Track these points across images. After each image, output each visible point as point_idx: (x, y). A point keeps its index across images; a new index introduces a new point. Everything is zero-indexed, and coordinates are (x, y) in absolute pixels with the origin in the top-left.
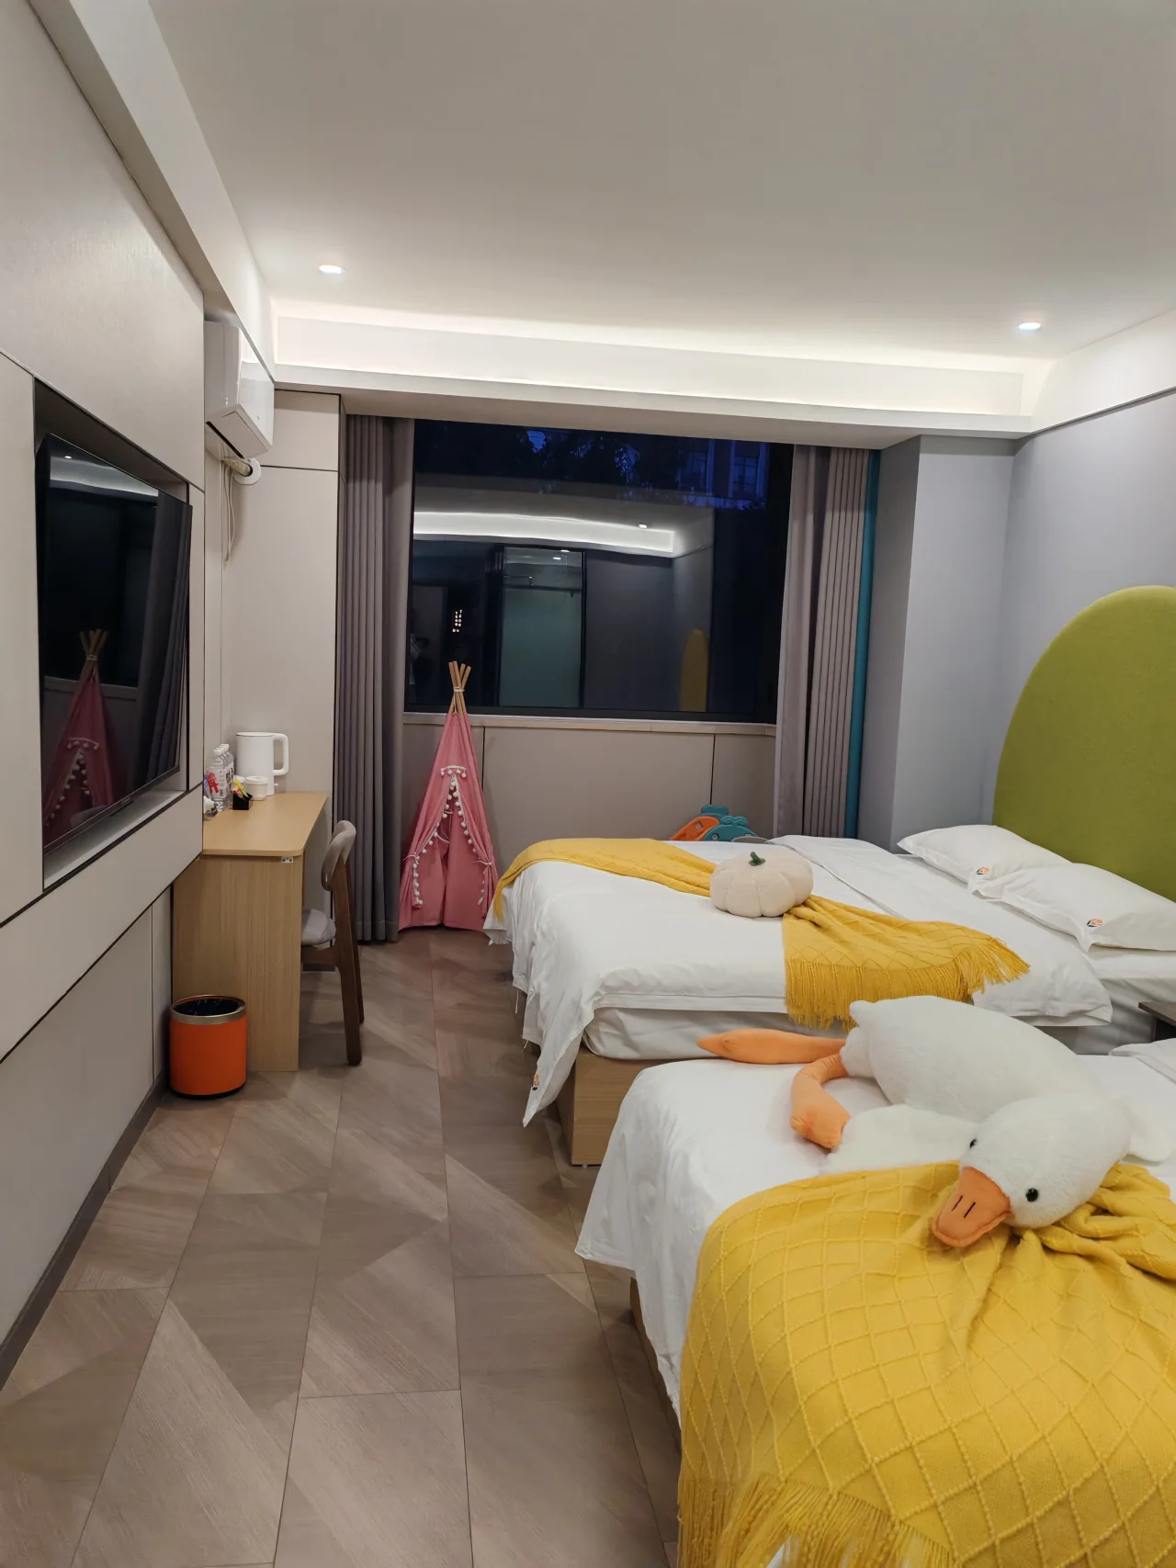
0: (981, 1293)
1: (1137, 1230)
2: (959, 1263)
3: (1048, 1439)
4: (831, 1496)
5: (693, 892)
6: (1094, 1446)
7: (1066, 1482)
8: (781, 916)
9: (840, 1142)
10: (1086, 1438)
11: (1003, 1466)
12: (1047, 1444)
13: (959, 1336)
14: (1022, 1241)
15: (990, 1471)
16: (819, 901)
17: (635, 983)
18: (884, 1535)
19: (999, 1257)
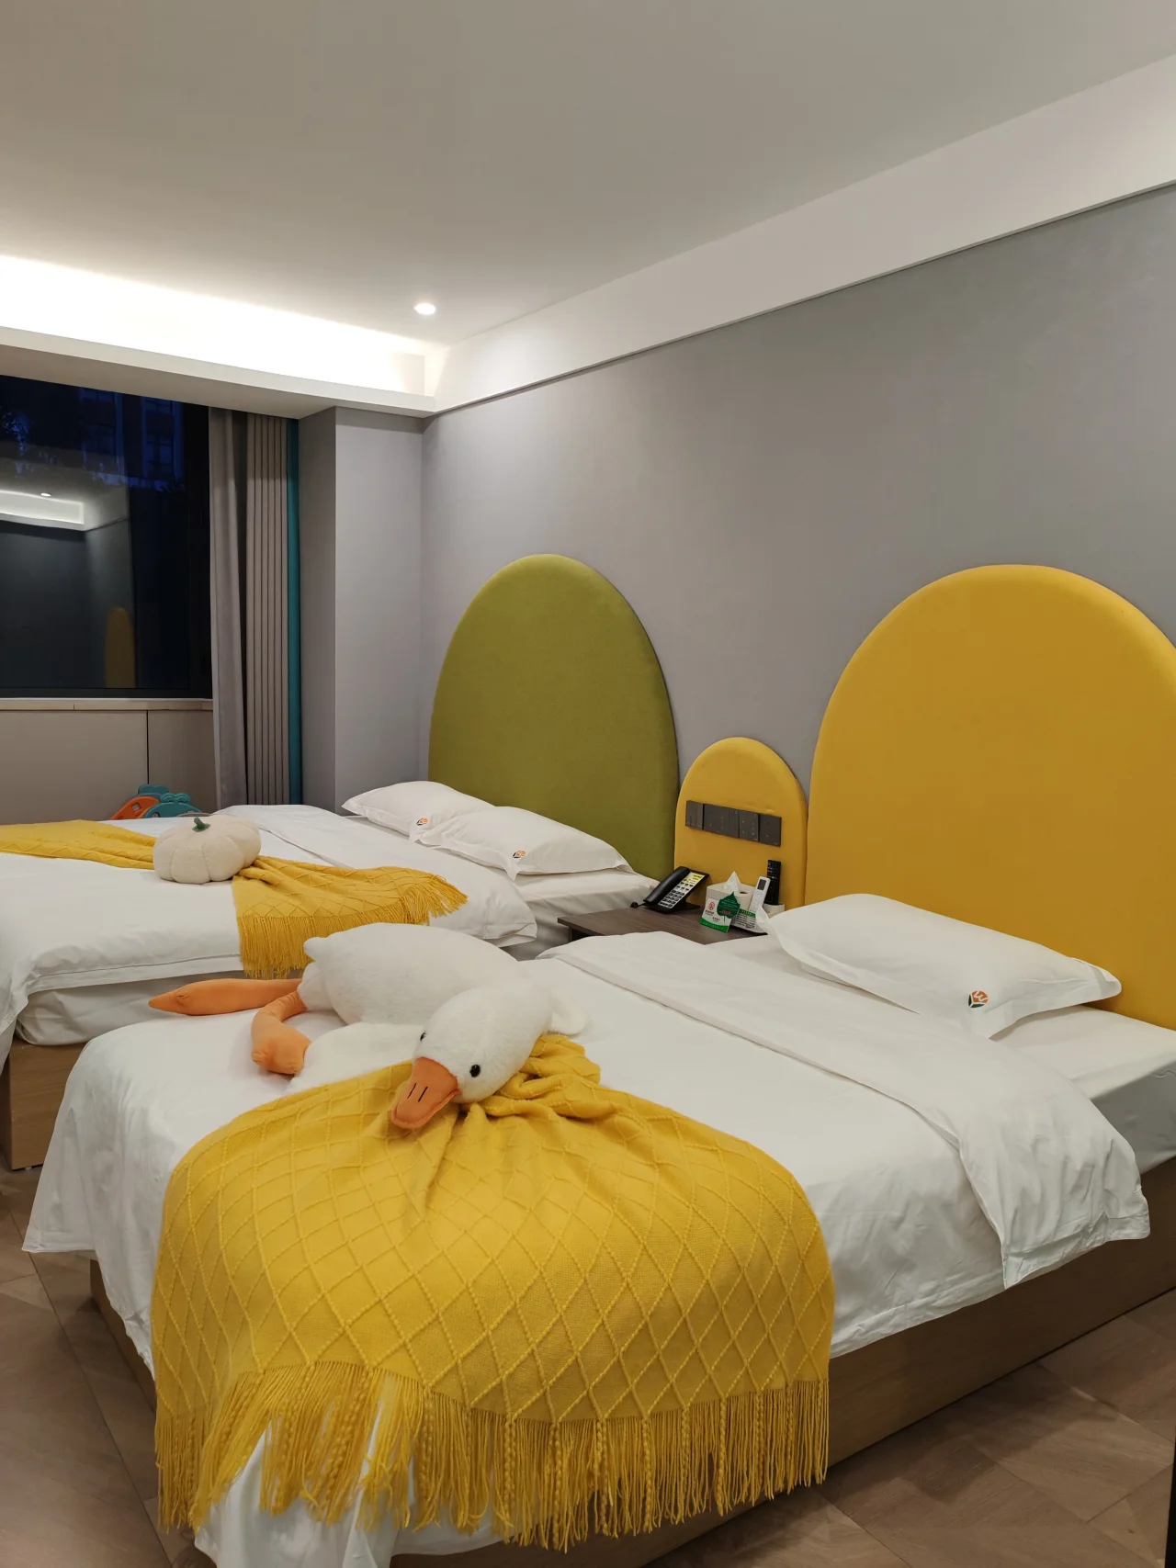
0: (436, 1160)
1: (561, 1085)
2: (416, 1143)
3: (497, 1262)
4: (309, 1368)
5: (134, 866)
6: (533, 1258)
7: (513, 1293)
8: (231, 879)
9: (302, 1067)
10: (527, 1253)
11: (461, 1294)
12: (496, 1266)
13: (419, 1200)
14: (469, 1114)
15: (450, 1302)
16: (268, 861)
17: (75, 960)
18: (360, 1385)
19: (450, 1129)
